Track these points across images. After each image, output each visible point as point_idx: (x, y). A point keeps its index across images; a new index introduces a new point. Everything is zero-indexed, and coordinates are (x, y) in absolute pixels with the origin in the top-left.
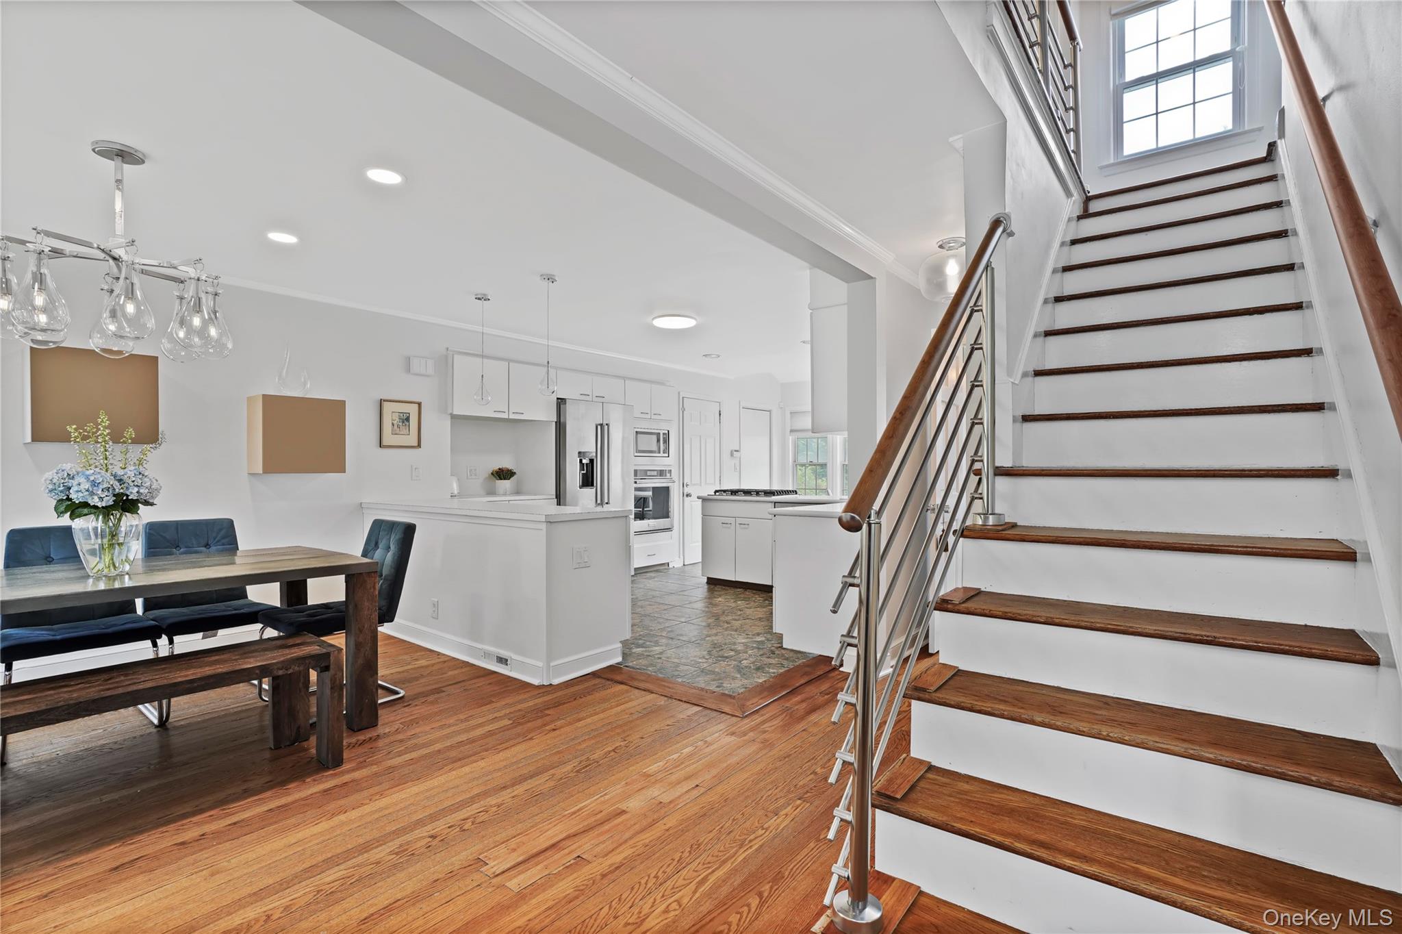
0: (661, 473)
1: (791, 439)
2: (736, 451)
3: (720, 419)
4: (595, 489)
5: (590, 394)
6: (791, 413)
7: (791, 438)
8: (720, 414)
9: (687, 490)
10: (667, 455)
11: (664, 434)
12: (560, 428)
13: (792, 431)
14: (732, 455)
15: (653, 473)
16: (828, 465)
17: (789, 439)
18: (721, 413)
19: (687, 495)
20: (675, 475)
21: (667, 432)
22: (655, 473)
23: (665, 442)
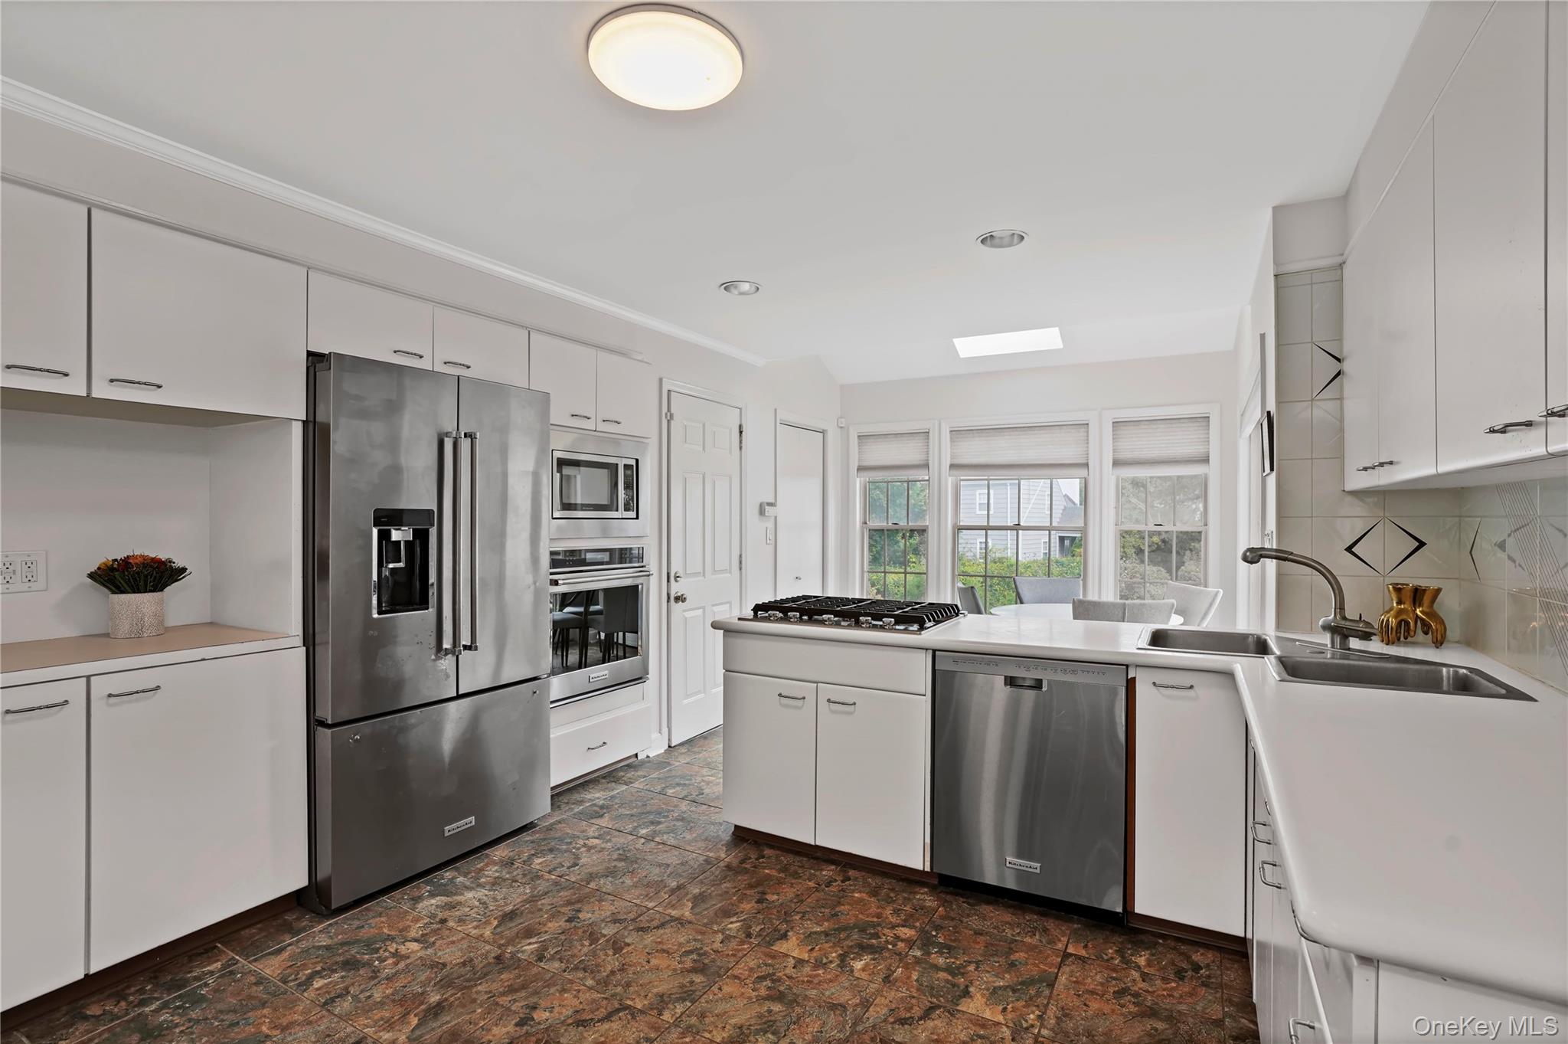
0: (622, 556)
1: (858, 483)
2: (770, 504)
3: (741, 442)
4: (432, 611)
5: (426, 352)
6: (859, 436)
7: (858, 480)
8: (741, 432)
9: (676, 589)
10: (633, 514)
11: (627, 467)
12: (316, 436)
13: (860, 469)
14: (762, 512)
15: (599, 556)
16: (930, 531)
17: (855, 483)
18: (744, 429)
19: (677, 599)
20: (651, 561)
21: (633, 463)
22: (606, 557)
23: (628, 486)
